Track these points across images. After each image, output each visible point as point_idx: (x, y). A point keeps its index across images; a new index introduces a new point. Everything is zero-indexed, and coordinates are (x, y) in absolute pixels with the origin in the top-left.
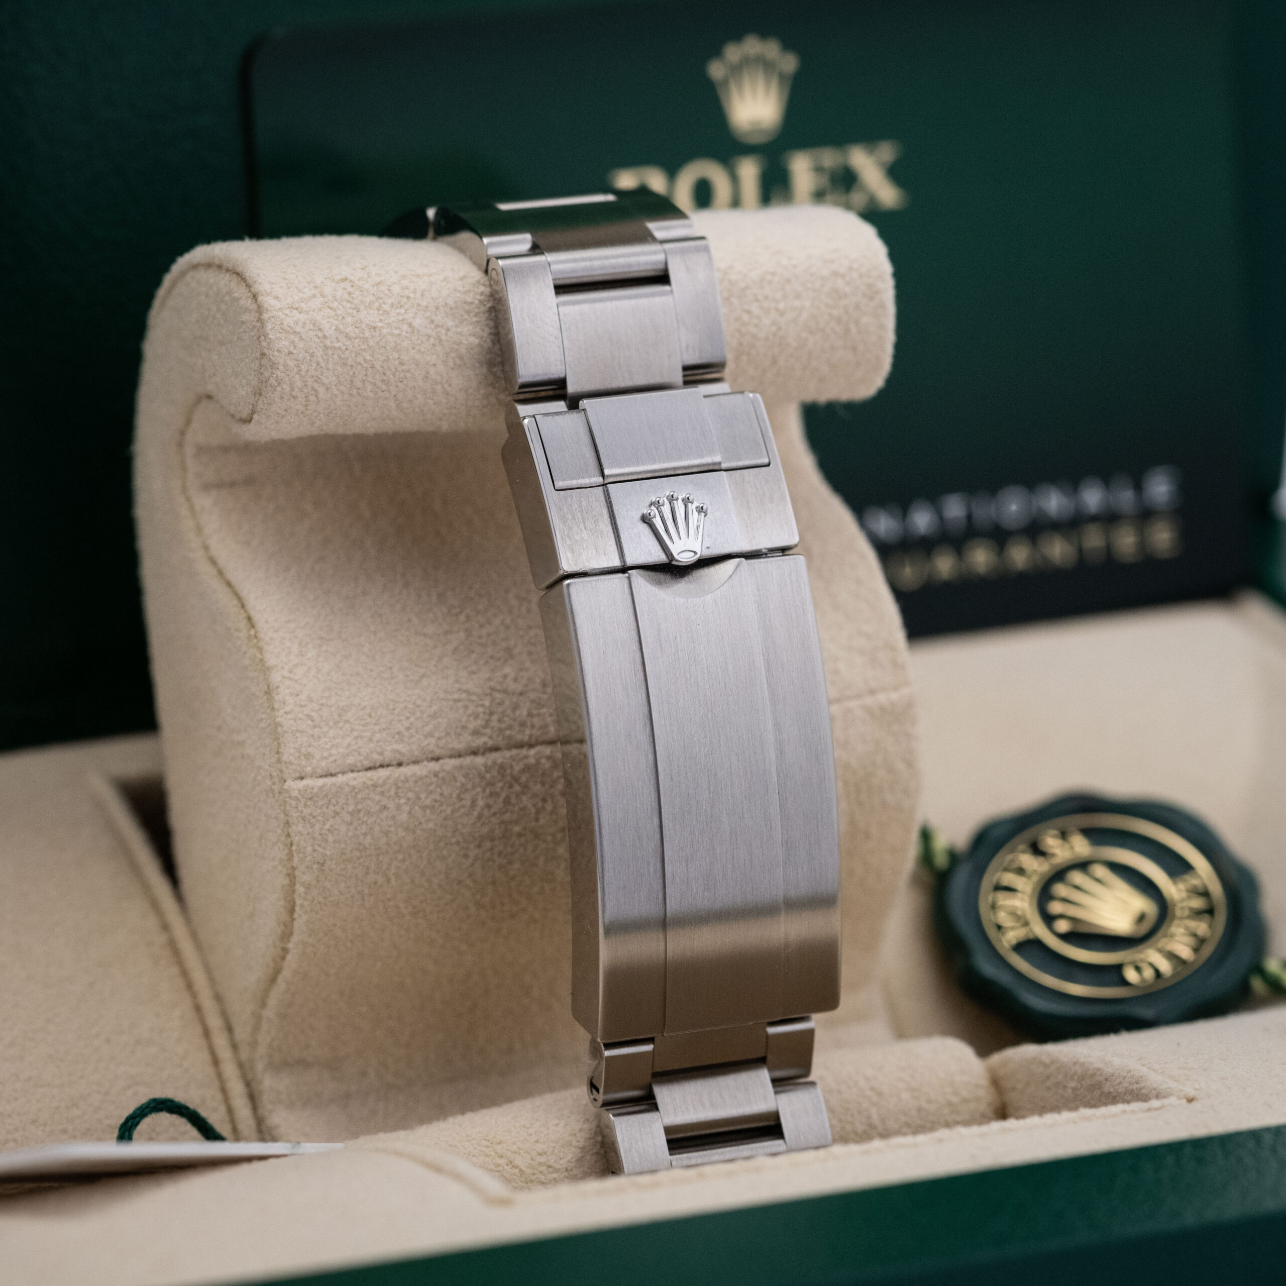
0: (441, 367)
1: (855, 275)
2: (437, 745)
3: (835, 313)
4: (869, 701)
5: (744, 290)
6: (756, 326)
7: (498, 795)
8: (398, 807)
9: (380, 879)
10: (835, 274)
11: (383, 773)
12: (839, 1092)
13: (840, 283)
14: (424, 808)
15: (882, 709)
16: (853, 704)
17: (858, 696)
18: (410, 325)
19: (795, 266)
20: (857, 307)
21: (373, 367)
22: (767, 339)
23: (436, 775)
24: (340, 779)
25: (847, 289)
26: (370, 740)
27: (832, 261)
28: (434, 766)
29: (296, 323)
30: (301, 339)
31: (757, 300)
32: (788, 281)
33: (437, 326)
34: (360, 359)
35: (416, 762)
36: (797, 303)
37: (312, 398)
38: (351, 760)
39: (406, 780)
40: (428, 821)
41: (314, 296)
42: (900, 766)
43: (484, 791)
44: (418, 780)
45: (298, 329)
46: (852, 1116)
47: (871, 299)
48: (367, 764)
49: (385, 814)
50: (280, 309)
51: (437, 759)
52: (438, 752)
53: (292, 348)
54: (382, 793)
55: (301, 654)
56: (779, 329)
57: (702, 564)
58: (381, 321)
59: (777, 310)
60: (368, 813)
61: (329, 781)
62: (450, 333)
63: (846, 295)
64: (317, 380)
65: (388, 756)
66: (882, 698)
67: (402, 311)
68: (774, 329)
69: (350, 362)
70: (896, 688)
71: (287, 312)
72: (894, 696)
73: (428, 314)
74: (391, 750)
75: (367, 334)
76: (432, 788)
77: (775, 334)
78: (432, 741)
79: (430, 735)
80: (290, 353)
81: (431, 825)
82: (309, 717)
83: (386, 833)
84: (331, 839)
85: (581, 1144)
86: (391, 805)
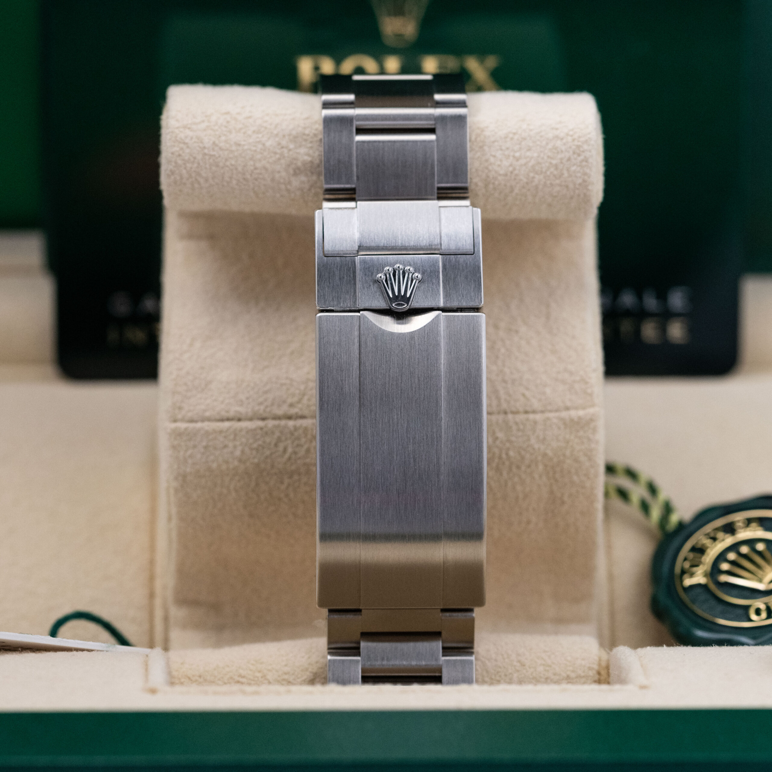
0: (284, 174)
1: (570, 139)
2: (264, 411)
3: (554, 162)
4: (564, 414)
5: (494, 142)
6: (499, 166)
7: (301, 446)
8: (235, 447)
9: (225, 491)
10: (557, 137)
11: (227, 424)
12: (496, 660)
13: (559, 143)
14: (252, 449)
15: (572, 420)
16: (551, 415)
17: (557, 411)
18: (264, 145)
19: (531, 130)
20: (569, 159)
21: (236, 169)
22: (506, 175)
23: (261, 429)
24: (199, 425)
25: (563, 148)
26: (222, 402)
27: (557, 129)
28: (261, 423)
29: (186, 137)
30: (188, 147)
31: (501, 150)
32: (524, 139)
33: (282, 147)
34: (228, 163)
35: (251, 419)
36: (528, 154)
37: (196, 185)
38: (207, 414)
39: (241, 430)
40: (254, 458)
41: (203, 121)
42: (583, 459)
43: (293, 442)
44: (249, 431)
45: (187, 141)
46: (500, 676)
47: (579, 155)
48: (218, 417)
49: (225, 451)
50: (178, 128)
51: (263, 419)
52: (265, 415)
53: (181, 152)
54: (225, 437)
55: (191, 345)
56: (514, 169)
57: (414, 312)
58: (245, 141)
59: (514, 157)
60: (215, 448)
61: (191, 425)
62: (291, 153)
63: (562, 151)
64: (199, 174)
65: (231, 414)
66: (573, 414)
67: (260, 136)
68: (511, 169)
69: (221, 164)
70: (584, 408)
71: (182, 130)
72: (581, 413)
73: (277, 139)
74: (235, 409)
75: (234, 148)
76: (258, 437)
77: (512, 173)
78: (262, 408)
79: (261, 404)
80: (180, 155)
81: (256, 461)
82: (186, 384)
83: (227, 462)
84: (190, 461)
85: (315, 671)
86: (231, 445)
